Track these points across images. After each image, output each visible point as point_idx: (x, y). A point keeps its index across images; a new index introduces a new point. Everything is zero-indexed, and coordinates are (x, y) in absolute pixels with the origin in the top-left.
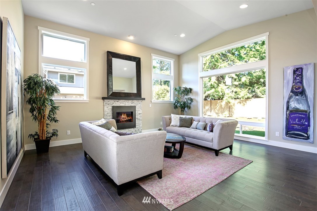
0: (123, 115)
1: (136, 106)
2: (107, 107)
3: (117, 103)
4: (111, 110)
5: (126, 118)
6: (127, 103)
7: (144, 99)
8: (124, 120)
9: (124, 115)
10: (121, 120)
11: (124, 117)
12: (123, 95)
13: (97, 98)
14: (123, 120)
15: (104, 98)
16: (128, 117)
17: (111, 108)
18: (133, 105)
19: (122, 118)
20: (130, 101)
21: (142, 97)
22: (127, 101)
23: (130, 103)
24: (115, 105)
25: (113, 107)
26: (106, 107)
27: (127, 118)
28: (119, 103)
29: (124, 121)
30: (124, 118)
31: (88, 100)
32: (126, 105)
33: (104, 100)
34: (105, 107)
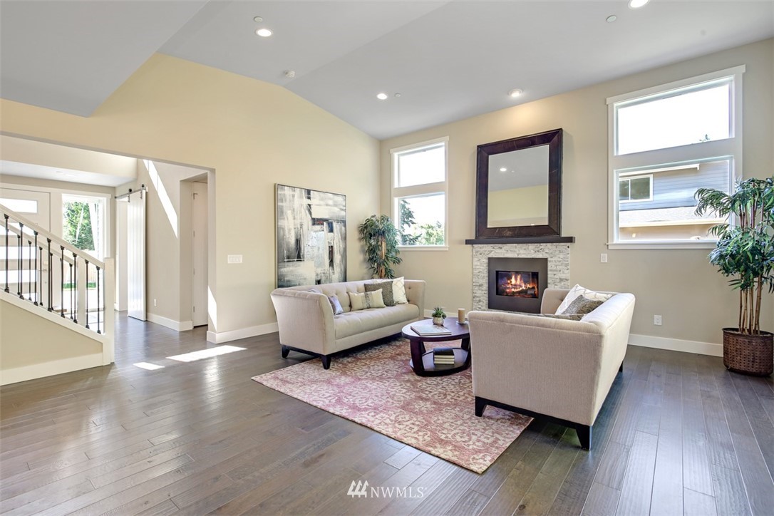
0: (513, 277)
1: (549, 259)
2: (479, 260)
3: (499, 251)
4: (485, 265)
5: (521, 286)
6: (522, 251)
7: (570, 240)
8: (515, 290)
9: (516, 280)
10: (508, 290)
11: (516, 283)
12: (509, 233)
13: (460, 243)
14: (513, 290)
15: (468, 242)
16: (525, 284)
17: (486, 261)
18: (540, 256)
19: (510, 286)
20: (531, 246)
21: (564, 234)
22: (524, 246)
23: (532, 251)
24: (493, 255)
25: (489, 258)
26: (477, 259)
27: (523, 285)
28: (503, 251)
29: (517, 292)
30: (515, 285)
31: (448, 246)
32: (520, 257)
33: (473, 247)
34: (475, 259)
